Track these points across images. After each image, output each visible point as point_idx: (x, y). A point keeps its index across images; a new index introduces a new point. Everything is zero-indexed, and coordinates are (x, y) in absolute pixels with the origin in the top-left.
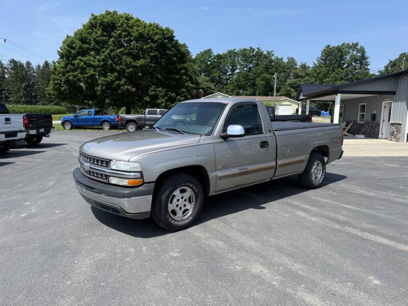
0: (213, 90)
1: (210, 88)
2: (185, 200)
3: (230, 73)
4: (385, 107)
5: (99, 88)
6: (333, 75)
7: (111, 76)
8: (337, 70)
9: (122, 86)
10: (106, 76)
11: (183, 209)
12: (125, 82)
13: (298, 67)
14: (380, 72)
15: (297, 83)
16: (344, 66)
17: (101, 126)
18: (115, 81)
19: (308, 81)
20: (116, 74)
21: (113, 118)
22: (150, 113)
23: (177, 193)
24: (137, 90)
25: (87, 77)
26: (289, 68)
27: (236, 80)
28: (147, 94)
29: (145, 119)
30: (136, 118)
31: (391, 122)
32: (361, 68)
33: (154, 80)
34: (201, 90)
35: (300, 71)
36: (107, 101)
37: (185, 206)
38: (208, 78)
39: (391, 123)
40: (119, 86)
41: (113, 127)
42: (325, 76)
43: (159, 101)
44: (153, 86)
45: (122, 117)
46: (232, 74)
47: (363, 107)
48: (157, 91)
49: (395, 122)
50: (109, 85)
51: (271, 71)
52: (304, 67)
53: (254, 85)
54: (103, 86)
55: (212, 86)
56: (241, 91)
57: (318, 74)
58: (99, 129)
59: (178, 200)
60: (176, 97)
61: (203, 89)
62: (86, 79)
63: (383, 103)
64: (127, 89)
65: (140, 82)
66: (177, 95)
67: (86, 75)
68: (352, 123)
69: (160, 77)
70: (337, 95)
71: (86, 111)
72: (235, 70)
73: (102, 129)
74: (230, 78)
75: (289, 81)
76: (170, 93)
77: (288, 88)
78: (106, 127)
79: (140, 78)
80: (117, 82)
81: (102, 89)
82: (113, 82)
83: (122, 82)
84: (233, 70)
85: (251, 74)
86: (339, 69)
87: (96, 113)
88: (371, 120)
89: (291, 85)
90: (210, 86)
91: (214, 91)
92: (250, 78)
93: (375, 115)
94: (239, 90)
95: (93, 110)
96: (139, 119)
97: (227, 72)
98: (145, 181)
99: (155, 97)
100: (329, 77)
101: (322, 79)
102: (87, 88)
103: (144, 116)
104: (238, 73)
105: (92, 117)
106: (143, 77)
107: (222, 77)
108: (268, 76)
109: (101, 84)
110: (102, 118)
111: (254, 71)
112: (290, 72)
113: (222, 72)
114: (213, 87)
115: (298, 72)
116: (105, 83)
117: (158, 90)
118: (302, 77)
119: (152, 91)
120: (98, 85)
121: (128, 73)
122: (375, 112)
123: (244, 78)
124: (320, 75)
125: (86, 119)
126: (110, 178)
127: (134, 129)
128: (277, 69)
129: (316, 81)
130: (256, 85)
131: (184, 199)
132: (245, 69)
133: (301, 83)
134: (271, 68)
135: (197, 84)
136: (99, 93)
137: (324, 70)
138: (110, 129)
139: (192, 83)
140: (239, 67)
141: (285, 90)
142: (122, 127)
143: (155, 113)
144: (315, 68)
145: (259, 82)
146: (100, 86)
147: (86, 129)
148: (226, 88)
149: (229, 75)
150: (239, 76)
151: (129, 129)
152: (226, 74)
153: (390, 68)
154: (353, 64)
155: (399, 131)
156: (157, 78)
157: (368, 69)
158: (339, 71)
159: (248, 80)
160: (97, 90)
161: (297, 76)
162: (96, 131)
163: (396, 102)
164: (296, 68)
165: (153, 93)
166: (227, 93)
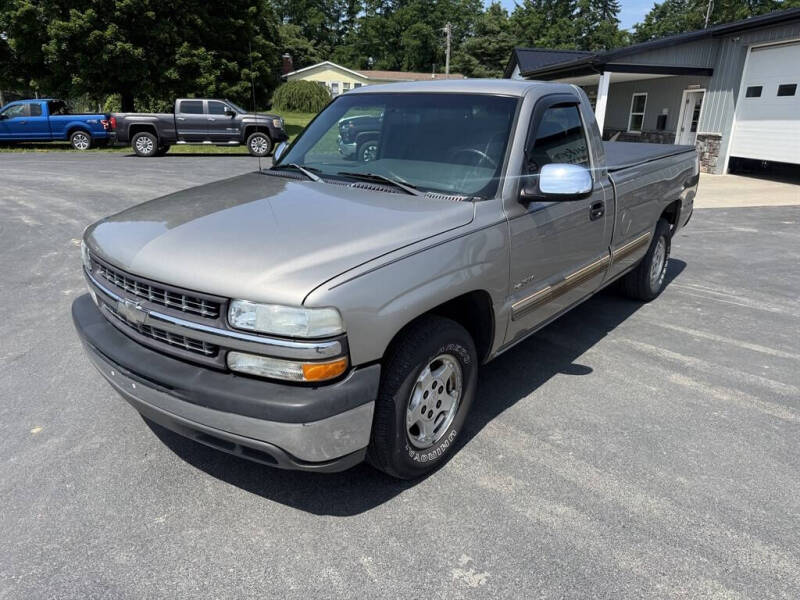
0: (313, 55)
1: (306, 51)
2: (440, 390)
3: (345, 19)
4: (688, 101)
5: (52, 47)
6: (552, 32)
7: (79, 17)
8: (560, 21)
9: (110, 43)
10: (66, 17)
11: (436, 412)
12: (115, 33)
13: (484, 10)
14: (636, 27)
15: (485, 45)
16: (575, 13)
17: (68, 140)
18: (90, 30)
19: (503, 41)
20: (90, 11)
21: (95, 121)
22: (185, 109)
23: (425, 376)
24: (147, 55)
25: (16, 17)
26: (466, 14)
27: (359, 35)
28: (172, 64)
29: (176, 124)
30: (154, 122)
31: (699, 132)
32: (604, 18)
33: (188, 31)
34: (287, 56)
35: (490, 20)
36: (76, 80)
37: (439, 404)
38: (299, 29)
39: (699, 136)
40: (101, 43)
41: (99, 142)
42: (539, 33)
43: (202, 81)
44: (186, 44)
45: (120, 118)
46: (351, 22)
47: (641, 100)
48: (194, 55)
49: (708, 133)
50: (75, 39)
51: (431, 17)
52: (496, 11)
53: (395, 47)
54: (60, 40)
55: (309, 45)
56: (371, 59)
57: (525, 28)
58: (63, 147)
59: (426, 395)
60: (240, 70)
61: (290, 52)
62: (14, 21)
63: (685, 92)
64: (124, 51)
65: (153, 33)
66: (242, 65)
67: (13, 14)
68: (618, 134)
69: (199, 21)
70: (602, 74)
71: (26, 104)
72: (357, 13)
73: (71, 147)
74: (346, 29)
75: (467, 42)
76: (224, 61)
77: (467, 57)
78: (81, 143)
79: (151, 24)
80: (97, 32)
81: (59, 50)
82: (85, 32)
83: (108, 33)
84: (352, 12)
85: (390, 23)
86: (564, 19)
87: (53, 108)
88: (658, 127)
89: (472, 51)
90: (305, 46)
91: (313, 58)
92: (389, 30)
93: (665, 117)
94: (366, 58)
95: (43, 103)
96: (162, 123)
97: (339, 16)
98: (353, 365)
99: (191, 71)
100: (544, 35)
101: (531, 38)
102: (19, 46)
103: (171, 115)
104: (363, 18)
105: (43, 118)
106: (158, 19)
107: (329, 27)
108: (427, 29)
109: (57, 36)
110: (68, 122)
111: (397, 17)
112: (470, 21)
113: (329, 15)
114: (311, 50)
115: (485, 21)
116: (67, 35)
117: (196, 52)
118: (493, 33)
119: (183, 56)
120: (47, 40)
121: (120, 10)
122: (665, 112)
123: (377, 30)
124: (528, 32)
125: (26, 123)
126: (231, 355)
127: (151, 148)
128: (443, 13)
129: (520, 43)
130: (403, 48)
131: (437, 388)
132: (378, 11)
133: (490, 46)
134: (432, 12)
135: (278, 41)
136: (51, 58)
137: (536, 20)
138: (92, 146)
139: (267, 37)
140: (364, 6)
141: (460, 61)
142: (123, 144)
143: (199, 109)
144: (520, 14)
145: (408, 40)
146: (54, 41)
147: (31, 147)
148: (339, 53)
149: (344, 22)
150: (365, 27)
151: (140, 148)
152: (336, 20)
153: (654, 21)
154: (591, 8)
155: (714, 152)
156: (192, 24)
157: (617, 21)
158: (565, 23)
159: (385, 35)
160: (47, 53)
161: (483, 31)
162: (57, 152)
163: (712, 91)
164: (481, 14)
165: (185, 60)
166: (341, 62)
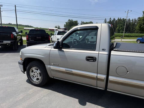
11: (34, 76)
